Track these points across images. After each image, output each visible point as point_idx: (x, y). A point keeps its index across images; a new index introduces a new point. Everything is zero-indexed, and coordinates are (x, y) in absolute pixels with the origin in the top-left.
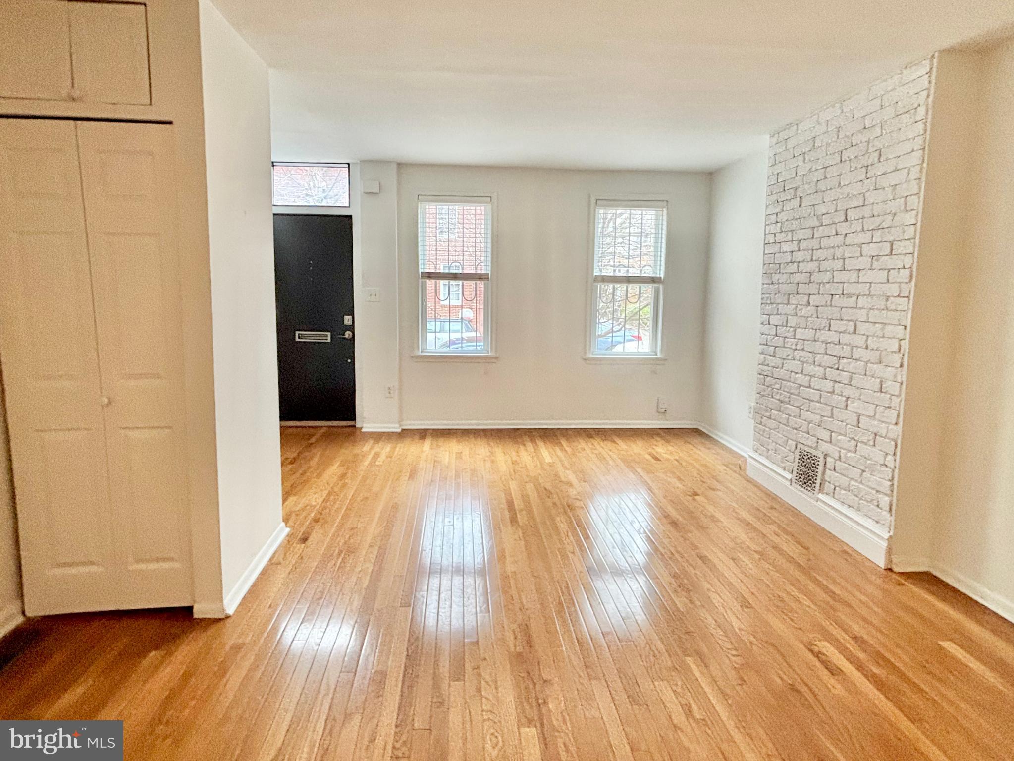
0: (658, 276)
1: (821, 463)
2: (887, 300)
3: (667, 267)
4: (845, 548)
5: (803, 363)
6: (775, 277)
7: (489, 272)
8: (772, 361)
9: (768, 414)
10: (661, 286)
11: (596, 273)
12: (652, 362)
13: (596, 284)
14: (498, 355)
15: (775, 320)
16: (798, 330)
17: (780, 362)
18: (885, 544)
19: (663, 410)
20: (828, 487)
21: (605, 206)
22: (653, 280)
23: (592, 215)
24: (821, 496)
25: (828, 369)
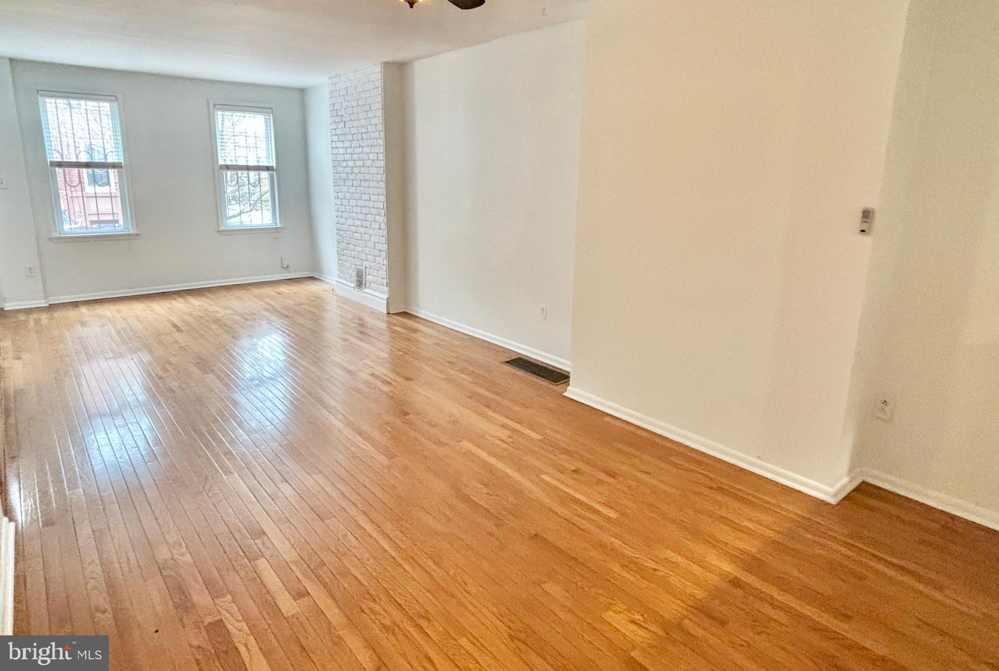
0: (271, 165)
1: (364, 273)
2: (378, 183)
3: (277, 159)
4: (373, 310)
5: (354, 219)
6: (339, 169)
7: (122, 161)
8: (342, 221)
9: (342, 253)
10: (274, 173)
11: (221, 162)
12: (274, 231)
13: (221, 171)
14: (139, 233)
15: (341, 195)
16: (351, 201)
17: (344, 220)
18: (385, 302)
19: (286, 266)
20: (368, 284)
21: (222, 110)
22: (268, 168)
23: (212, 117)
24: (365, 290)
25: (363, 222)
